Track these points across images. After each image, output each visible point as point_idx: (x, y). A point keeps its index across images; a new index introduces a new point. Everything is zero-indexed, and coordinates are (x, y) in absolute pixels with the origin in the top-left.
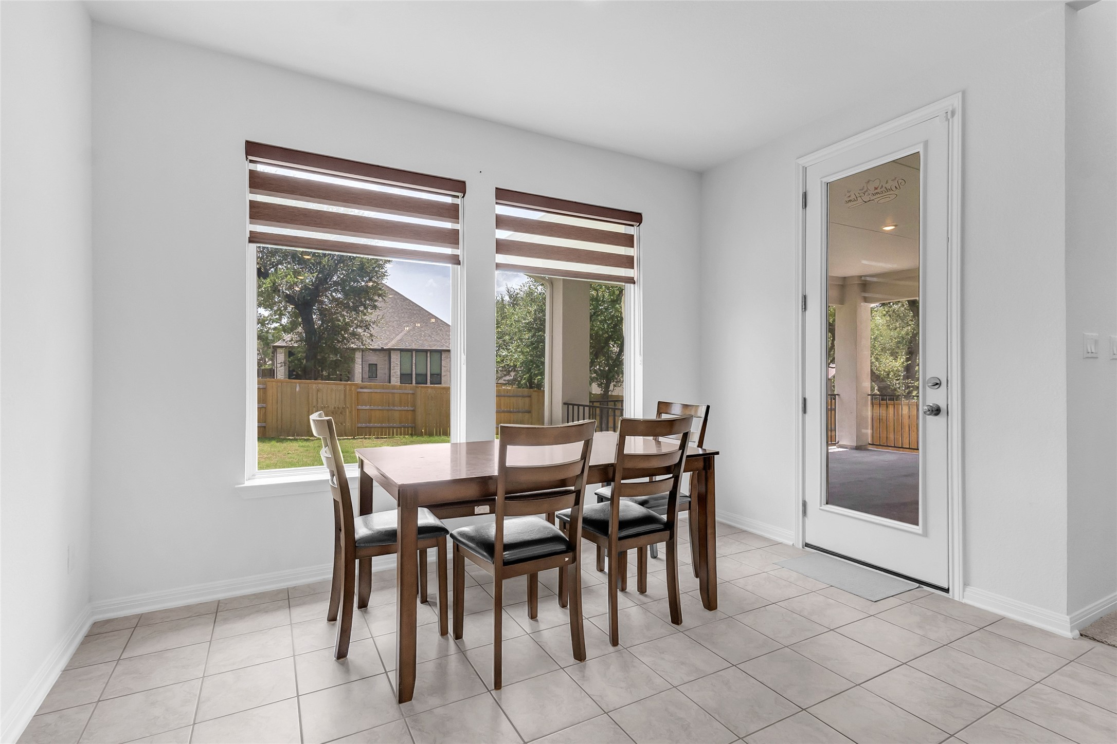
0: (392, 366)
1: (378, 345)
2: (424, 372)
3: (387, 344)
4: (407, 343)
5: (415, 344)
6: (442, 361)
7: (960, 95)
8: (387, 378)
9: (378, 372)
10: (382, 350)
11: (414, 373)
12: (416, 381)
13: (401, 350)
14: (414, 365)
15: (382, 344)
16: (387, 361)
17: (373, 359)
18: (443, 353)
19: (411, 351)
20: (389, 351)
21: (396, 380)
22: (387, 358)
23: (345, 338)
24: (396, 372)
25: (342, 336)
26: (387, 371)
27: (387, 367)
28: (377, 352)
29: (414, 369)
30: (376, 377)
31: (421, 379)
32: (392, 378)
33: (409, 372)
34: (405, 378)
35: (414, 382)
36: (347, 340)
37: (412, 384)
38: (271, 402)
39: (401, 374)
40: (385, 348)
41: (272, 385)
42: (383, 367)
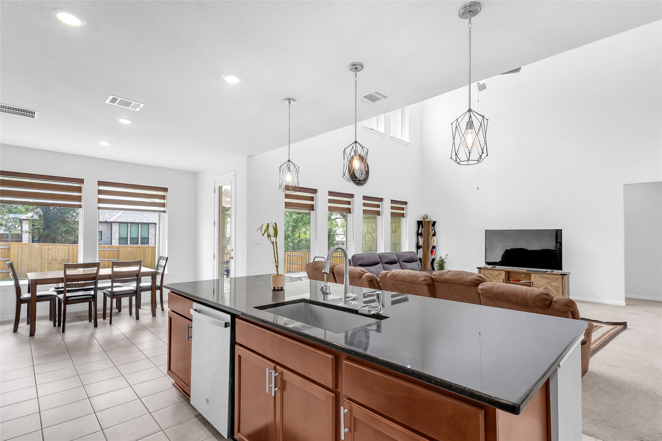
0: (113, 233)
1: (103, 219)
2: (136, 236)
3: (109, 218)
4: (124, 218)
5: (130, 219)
6: (149, 230)
7: (235, 171)
8: (109, 240)
9: (102, 236)
10: (106, 222)
11: (129, 237)
13: (120, 223)
14: (129, 232)
15: (106, 218)
16: (110, 229)
17: (99, 228)
18: (150, 225)
19: (127, 223)
20: (111, 223)
21: (115, 242)
22: (109, 227)
23: (74, 216)
25: (72, 214)
26: (109, 236)
27: (110, 233)
28: (102, 224)
29: (129, 235)
30: (102, 240)
31: (134, 241)
32: (112, 240)
33: (126, 236)
34: (123, 240)
35: (129, 243)
36: (75, 217)
37: (127, 244)
38: (13, 256)
39: (119, 238)
40: (108, 221)
41: (14, 246)
42: (106, 233)
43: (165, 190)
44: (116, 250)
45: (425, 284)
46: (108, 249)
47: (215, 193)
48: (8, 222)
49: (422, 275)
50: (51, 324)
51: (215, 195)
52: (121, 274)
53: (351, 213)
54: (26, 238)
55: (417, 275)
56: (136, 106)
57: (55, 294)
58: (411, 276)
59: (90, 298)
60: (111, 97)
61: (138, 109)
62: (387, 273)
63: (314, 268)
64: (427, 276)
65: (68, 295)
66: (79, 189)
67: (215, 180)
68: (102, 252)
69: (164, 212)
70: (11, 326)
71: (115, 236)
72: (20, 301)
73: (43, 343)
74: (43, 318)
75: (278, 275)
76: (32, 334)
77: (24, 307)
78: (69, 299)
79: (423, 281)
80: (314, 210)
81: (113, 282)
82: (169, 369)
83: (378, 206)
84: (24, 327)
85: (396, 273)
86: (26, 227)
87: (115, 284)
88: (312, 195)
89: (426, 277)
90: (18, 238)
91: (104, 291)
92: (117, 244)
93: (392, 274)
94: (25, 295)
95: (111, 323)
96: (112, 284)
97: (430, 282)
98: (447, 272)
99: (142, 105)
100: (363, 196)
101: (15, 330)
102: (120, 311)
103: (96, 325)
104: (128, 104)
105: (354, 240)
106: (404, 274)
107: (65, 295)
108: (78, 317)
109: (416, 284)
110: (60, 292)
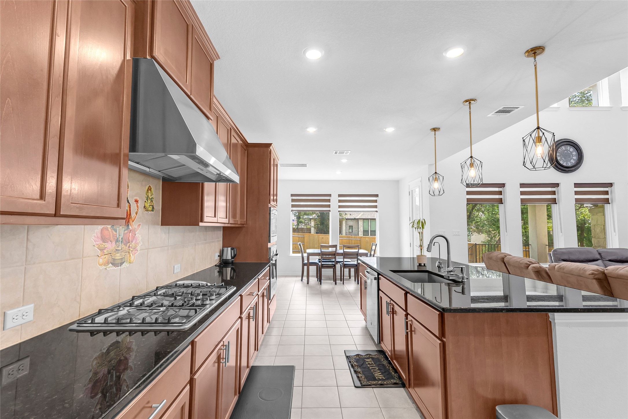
0: (359, 227)
1: (353, 217)
3: (357, 216)
4: (366, 216)
5: (370, 216)
7: (421, 177)
8: (357, 232)
9: (353, 230)
10: (355, 219)
12: (370, 234)
13: (364, 219)
14: (369, 226)
15: (355, 216)
16: (357, 224)
17: (351, 223)
18: (374, 220)
19: (368, 219)
20: (358, 219)
21: (361, 234)
24: (361, 229)
26: (357, 229)
27: (357, 227)
28: (353, 220)
29: (369, 228)
30: (352, 232)
32: (359, 233)
33: (367, 230)
34: (365, 232)
37: (369, 235)
38: (306, 242)
39: (363, 231)
40: (356, 218)
41: (306, 235)
42: (355, 227)
43: (377, 196)
44: (359, 239)
45: (593, 278)
46: (354, 239)
47: (409, 195)
48: (306, 221)
49: (590, 269)
50: (316, 279)
51: (409, 197)
52: (348, 253)
53: (556, 204)
54: (313, 230)
55: (585, 268)
56: (346, 153)
57: (318, 262)
58: (579, 269)
59: (333, 266)
60: (335, 152)
61: (348, 154)
62: (556, 265)
63: (488, 257)
64: (598, 270)
65: (323, 263)
66: (329, 201)
67: (409, 185)
68: (350, 240)
69: (377, 211)
70: (300, 278)
71: (360, 229)
72: (304, 265)
73: (311, 288)
74: (312, 276)
75: (421, 255)
76: (308, 283)
77: (306, 267)
78: (323, 265)
79: (590, 274)
80: (503, 204)
81: (344, 258)
82: (361, 309)
83: (607, 193)
84: (305, 279)
85: (564, 265)
86: (313, 223)
87: (345, 260)
88: (500, 189)
89: (594, 271)
90: (309, 231)
91: (340, 263)
92: (362, 236)
93: (560, 266)
94: (306, 262)
95: (343, 284)
96: (344, 260)
97: (600, 276)
98: (623, 267)
99: (350, 152)
100: (575, 184)
101: (302, 280)
102: (350, 278)
103: (336, 284)
104: (343, 153)
105: (563, 232)
106: (572, 267)
107: (321, 263)
108: (328, 279)
109: (584, 277)
110: (320, 262)
